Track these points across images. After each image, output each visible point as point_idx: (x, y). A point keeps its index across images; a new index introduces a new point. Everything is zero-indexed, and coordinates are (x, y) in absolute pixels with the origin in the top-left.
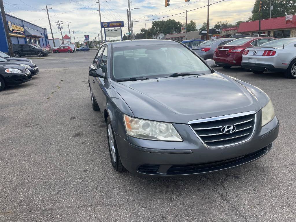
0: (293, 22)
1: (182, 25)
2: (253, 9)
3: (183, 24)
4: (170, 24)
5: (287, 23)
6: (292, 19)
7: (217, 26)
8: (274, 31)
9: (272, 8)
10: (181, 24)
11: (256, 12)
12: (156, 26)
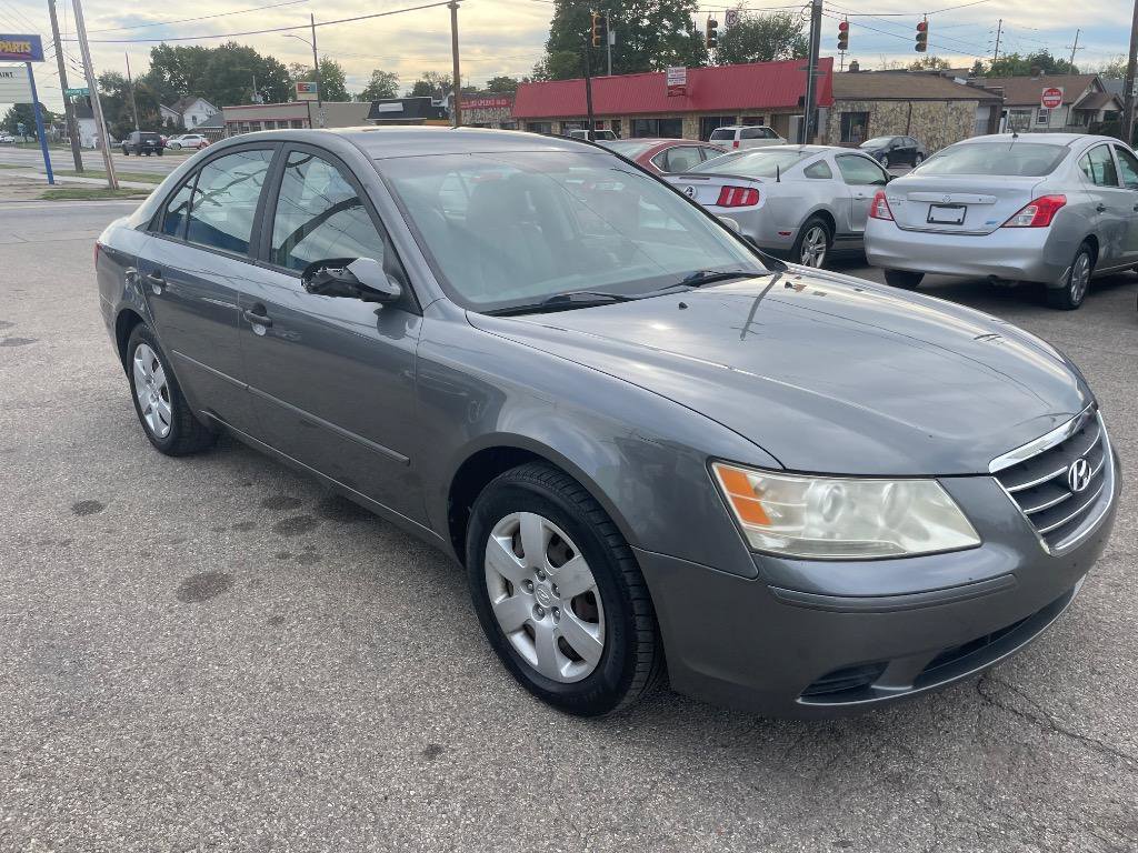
0: (689, 92)
1: (287, 73)
2: (548, 37)
3: (288, 68)
4: (234, 65)
5: (670, 95)
6: (684, 83)
7: (421, 88)
8: (631, 121)
9: (612, 38)
10: (283, 66)
11: (560, 48)
12: (171, 66)
